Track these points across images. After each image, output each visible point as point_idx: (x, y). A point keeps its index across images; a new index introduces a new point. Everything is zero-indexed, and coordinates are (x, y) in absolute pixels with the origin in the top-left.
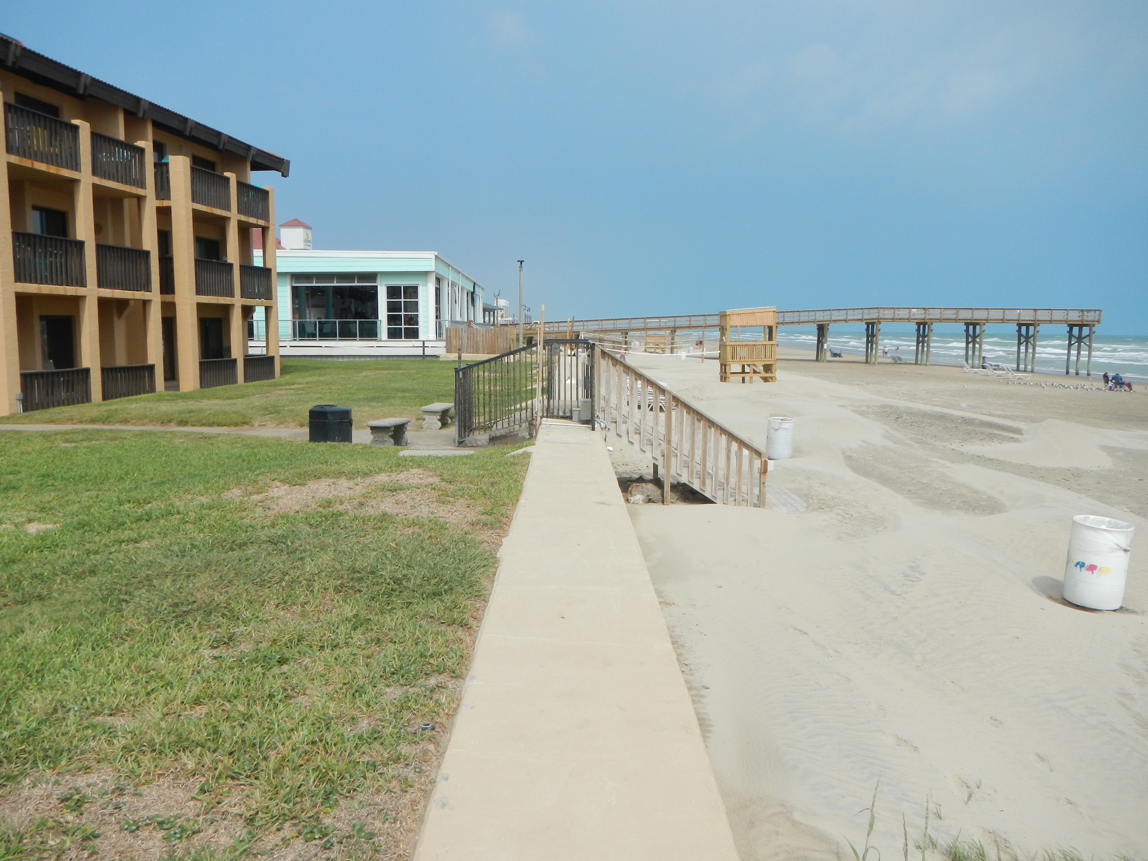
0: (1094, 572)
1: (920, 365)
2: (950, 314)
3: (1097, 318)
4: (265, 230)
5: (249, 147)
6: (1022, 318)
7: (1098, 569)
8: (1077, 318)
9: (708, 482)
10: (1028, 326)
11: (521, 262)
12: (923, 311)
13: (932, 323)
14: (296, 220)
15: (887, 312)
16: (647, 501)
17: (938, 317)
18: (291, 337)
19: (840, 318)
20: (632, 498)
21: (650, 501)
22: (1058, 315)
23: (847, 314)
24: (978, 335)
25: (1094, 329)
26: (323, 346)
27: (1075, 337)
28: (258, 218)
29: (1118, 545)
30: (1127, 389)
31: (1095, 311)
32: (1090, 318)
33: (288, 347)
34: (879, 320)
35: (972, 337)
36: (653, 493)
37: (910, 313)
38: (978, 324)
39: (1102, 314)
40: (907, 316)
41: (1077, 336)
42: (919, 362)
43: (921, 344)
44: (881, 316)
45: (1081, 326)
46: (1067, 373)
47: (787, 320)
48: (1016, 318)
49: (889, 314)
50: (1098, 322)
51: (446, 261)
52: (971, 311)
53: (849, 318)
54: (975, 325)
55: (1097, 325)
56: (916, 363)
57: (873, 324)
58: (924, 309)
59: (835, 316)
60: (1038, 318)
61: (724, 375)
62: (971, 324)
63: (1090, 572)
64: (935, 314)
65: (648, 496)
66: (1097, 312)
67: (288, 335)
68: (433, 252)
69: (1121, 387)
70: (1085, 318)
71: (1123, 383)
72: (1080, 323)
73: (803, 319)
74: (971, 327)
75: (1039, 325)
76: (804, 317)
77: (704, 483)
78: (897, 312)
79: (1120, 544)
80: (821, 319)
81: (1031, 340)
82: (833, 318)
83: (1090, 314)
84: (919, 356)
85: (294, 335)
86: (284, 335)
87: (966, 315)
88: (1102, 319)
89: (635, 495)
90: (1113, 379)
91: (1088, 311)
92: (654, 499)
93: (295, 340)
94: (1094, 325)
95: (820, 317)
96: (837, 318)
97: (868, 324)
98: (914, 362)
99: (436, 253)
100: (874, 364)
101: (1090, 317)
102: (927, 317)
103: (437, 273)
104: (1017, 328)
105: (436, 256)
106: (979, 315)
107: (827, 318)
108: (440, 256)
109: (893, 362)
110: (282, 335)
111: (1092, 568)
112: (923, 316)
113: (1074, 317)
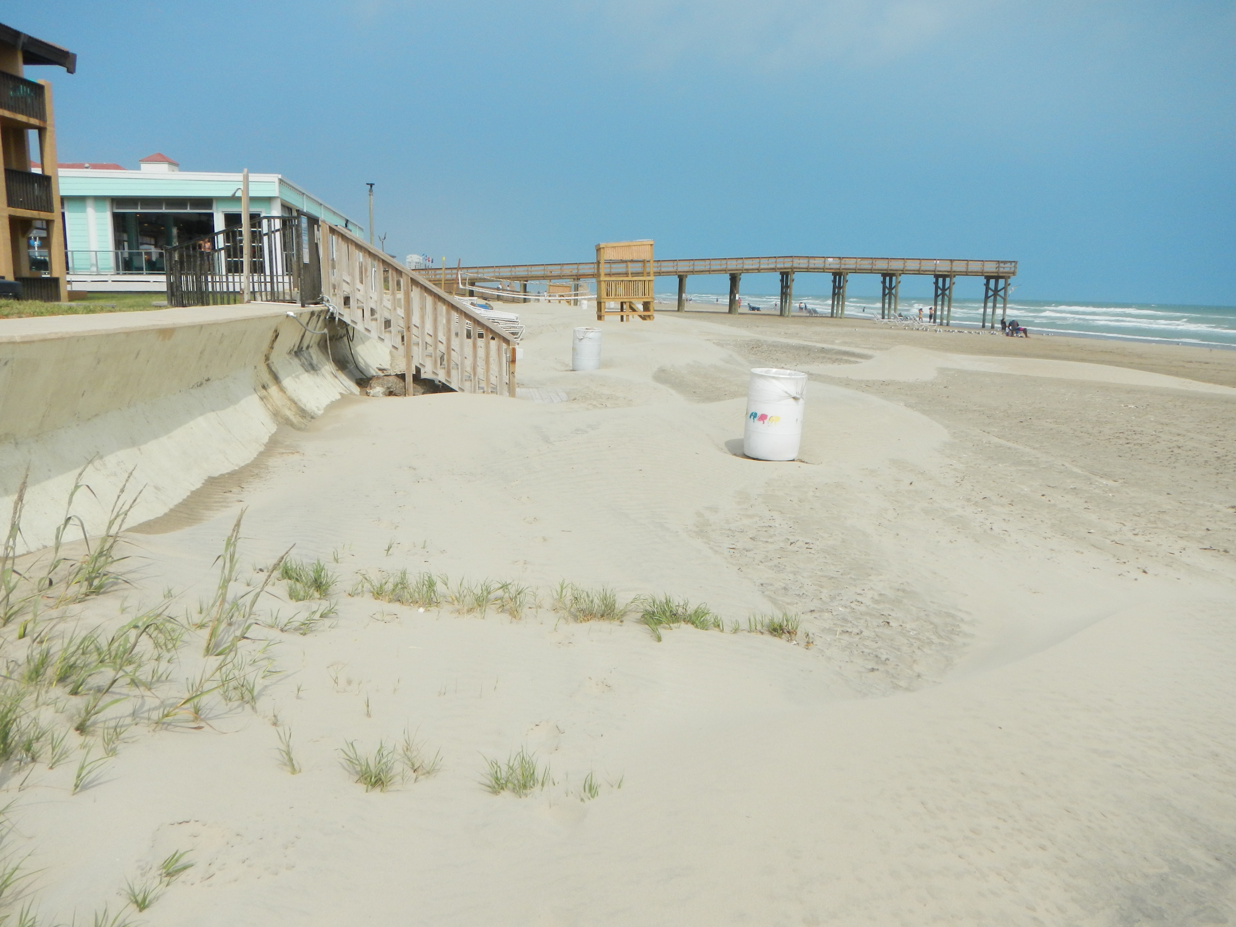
0: (765, 421)
1: (836, 317)
2: (866, 265)
3: (1013, 269)
4: (41, 131)
5: (17, 34)
6: (938, 269)
7: (768, 418)
8: (994, 270)
9: (454, 372)
10: (944, 277)
11: (371, 185)
12: (838, 261)
13: (847, 274)
14: (160, 154)
15: (802, 261)
16: (387, 393)
17: (853, 267)
18: (113, 271)
19: (754, 267)
20: (371, 391)
21: (391, 393)
22: (975, 267)
23: (760, 262)
24: (894, 287)
25: (1009, 281)
26: (152, 280)
27: (992, 290)
28: (29, 115)
29: (786, 393)
30: (1023, 335)
31: (1011, 262)
32: (1007, 270)
33: (110, 282)
34: (793, 270)
35: (888, 289)
36: (394, 386)
37: (824, 262)
38: (894, 275)
39: (1018, 266)
40: (821, 266)
41: (993, 289)
42: (835, 315)
43: (836, 297)
44: (795, 265)
45: (997, 278)
46: (984, 326)
47: (697, 268)
48: (932, 268)
49: (803, 263)
50: (1014, 273)
51: (297, 188)
52: (886, 261)
53: (762, 267)
54: (891, 276)
55: (1012, 277)
56: (832, 316)
57: (787, 274)
58: (840, 258)
59: (748, 265)
60: (954, 269)
61: (599, 313)
62: (888, 275)
63: (762, 422)
64: (851, 264)
65: (388, 388)
66: (1013, 264)
67: (109, 269)
68: (276, 175)
69: (1017, 333)
70: (1001, 270)
71: (1019, 329)
72: (996, 275)
73: (714, 268)
74: (888, 279)
75: (954, 277)
76: (716, 266)
77: (448, 373)
78: (812, 261)
79: (789, 392)
80: (734, 267)
81: (947, 292)
82: (746, 267)
83: (1006, 265)
84: (835, 308)
85: (118, 268)
86: (104, 269)
87: (882, 265)
88: (1017, 271)
89: (375, 388)
90: (1010, 325)
91: (1005, 262)
92: (397, 392)
93: (118, 274)
94: (1009, 277)
95: (733, 265)
96: (751, 267)
97: (782, 274)
98: (830, 315)
99: (280, 176)
100: (788, 316)
101: (1007, 268)
102: (843, 266)
103: (282, 200)
104: (934, 280)
105: (281, 181)
106: (896, 265)
107: (740, 267)
108: (284, 180)
109: (808, 315)
110: (102, 269)
111: (763, 417)
112: (837, 266)
113: (990, 268)
